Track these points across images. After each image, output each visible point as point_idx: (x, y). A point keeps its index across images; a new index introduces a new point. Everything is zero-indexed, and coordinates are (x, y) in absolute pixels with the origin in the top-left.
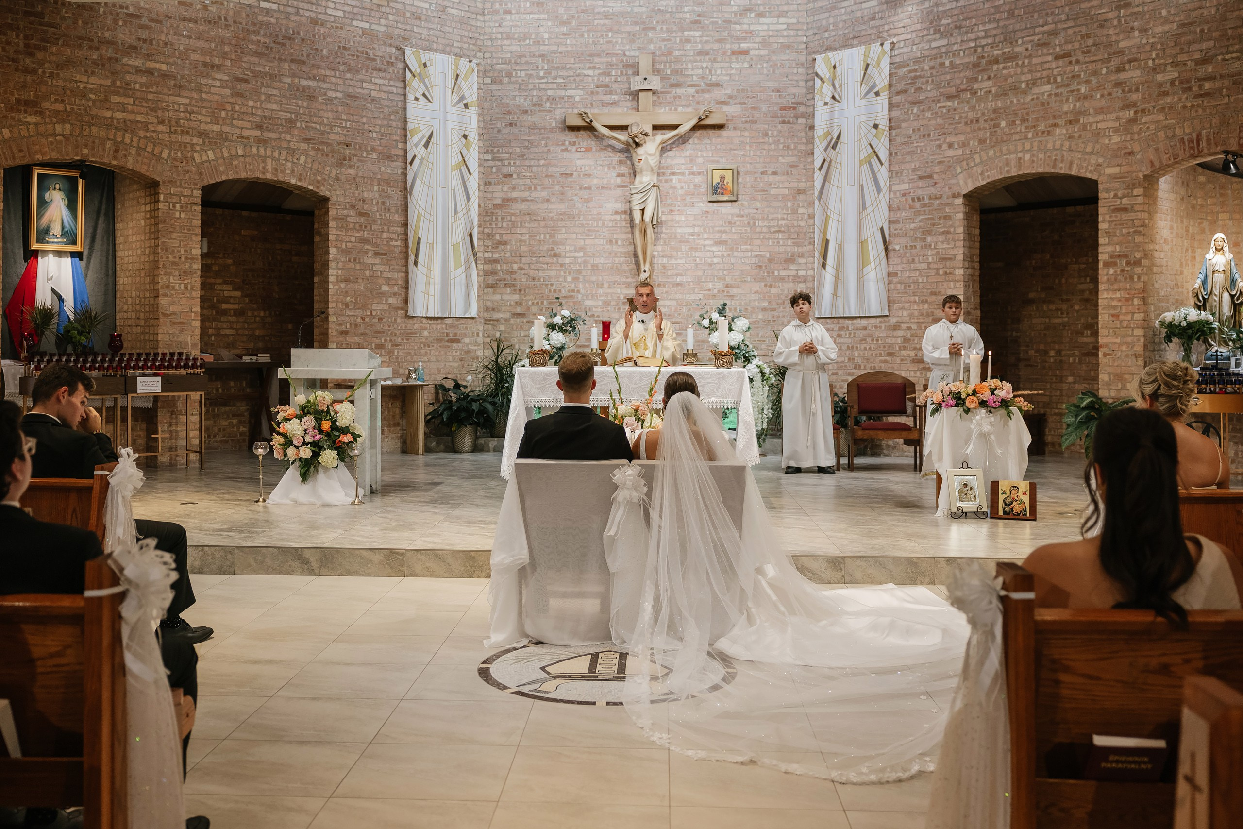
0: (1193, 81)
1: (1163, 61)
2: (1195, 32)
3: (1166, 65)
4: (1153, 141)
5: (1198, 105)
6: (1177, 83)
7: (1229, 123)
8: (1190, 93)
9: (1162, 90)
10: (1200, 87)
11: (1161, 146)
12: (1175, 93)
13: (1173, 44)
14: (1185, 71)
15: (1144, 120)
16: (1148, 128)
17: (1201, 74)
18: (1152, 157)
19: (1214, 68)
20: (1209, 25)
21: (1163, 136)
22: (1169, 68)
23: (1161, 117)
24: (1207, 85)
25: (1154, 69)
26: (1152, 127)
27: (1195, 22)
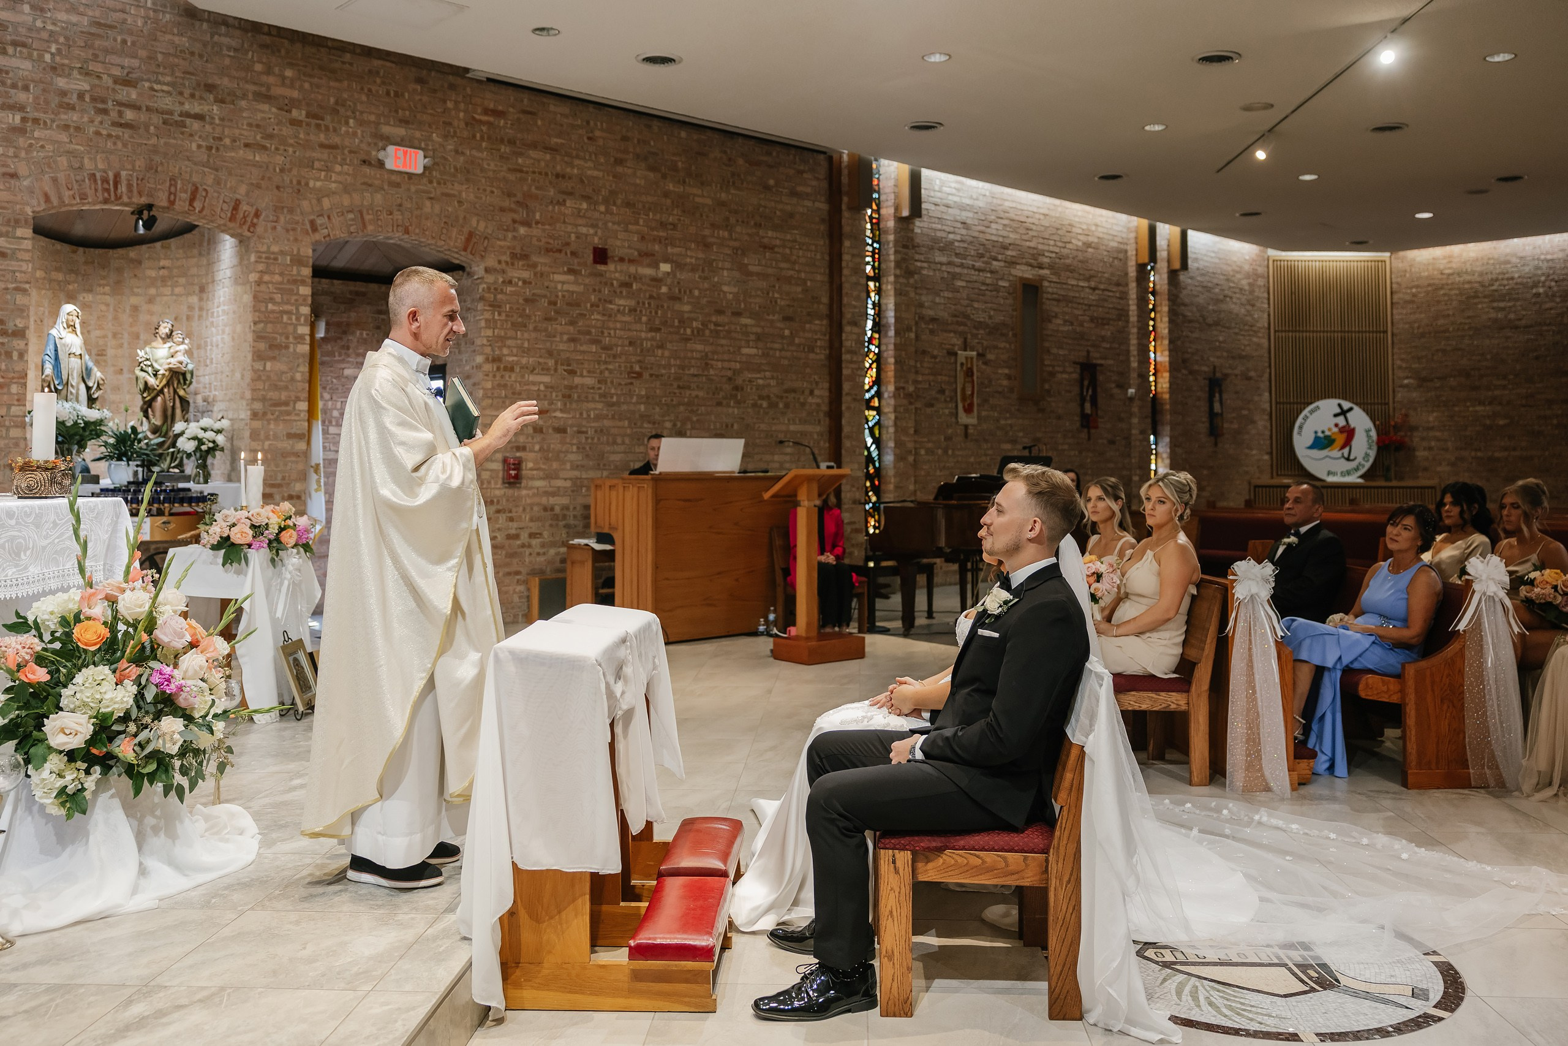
0: (110, 103)
1: (66, 62)
2: (115, 40)
3: (72, 69)
4: (50, 167)
5: (118, 137)
6: (87, 99)
7: (156, 171)
8: (106, 117)
9: (66, 100)
10: (120, 114)
11: (61, 176)
12: (83, 111)
13: (83, 44)
14: (99, 86)
15: (36, 134)
16: (42, 147)
17: (119, 97)
18: (47, 189)
19: (139, 94)
20: (134, 38)
21: (65, 164)
22: (75, 73)
23: (64, 137)
24: (129, 115)
25: (54, 69)
26: (49, 147)
27: (115, 27)
